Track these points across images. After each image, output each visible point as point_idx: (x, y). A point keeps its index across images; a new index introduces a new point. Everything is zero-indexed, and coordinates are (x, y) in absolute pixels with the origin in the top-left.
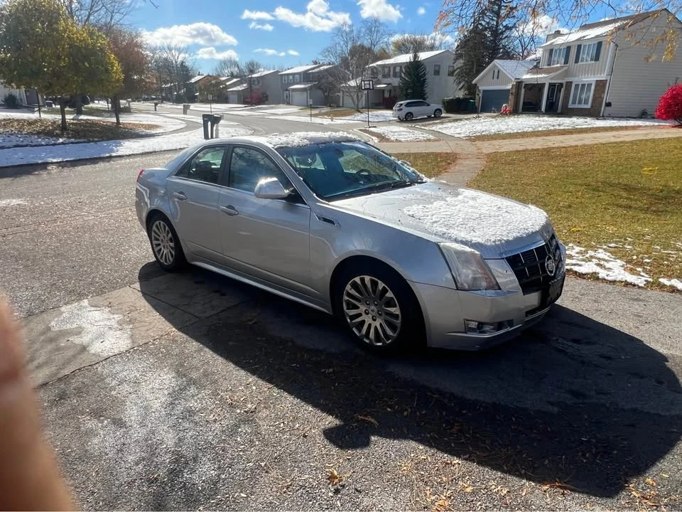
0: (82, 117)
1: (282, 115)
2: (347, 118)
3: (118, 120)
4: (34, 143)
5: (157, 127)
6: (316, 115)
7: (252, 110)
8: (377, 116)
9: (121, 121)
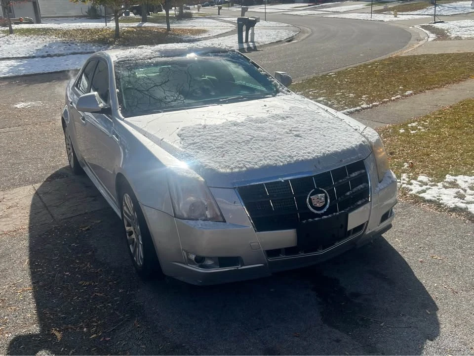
0: (146, 24)
1: (344, 12)
2: (416, 13)
3: (168, 26)
4: (88, 51)
5: (204, 31)
6: (379, 12)
7: (314, 9)
8: (455, 8)
9: (171, 27)
